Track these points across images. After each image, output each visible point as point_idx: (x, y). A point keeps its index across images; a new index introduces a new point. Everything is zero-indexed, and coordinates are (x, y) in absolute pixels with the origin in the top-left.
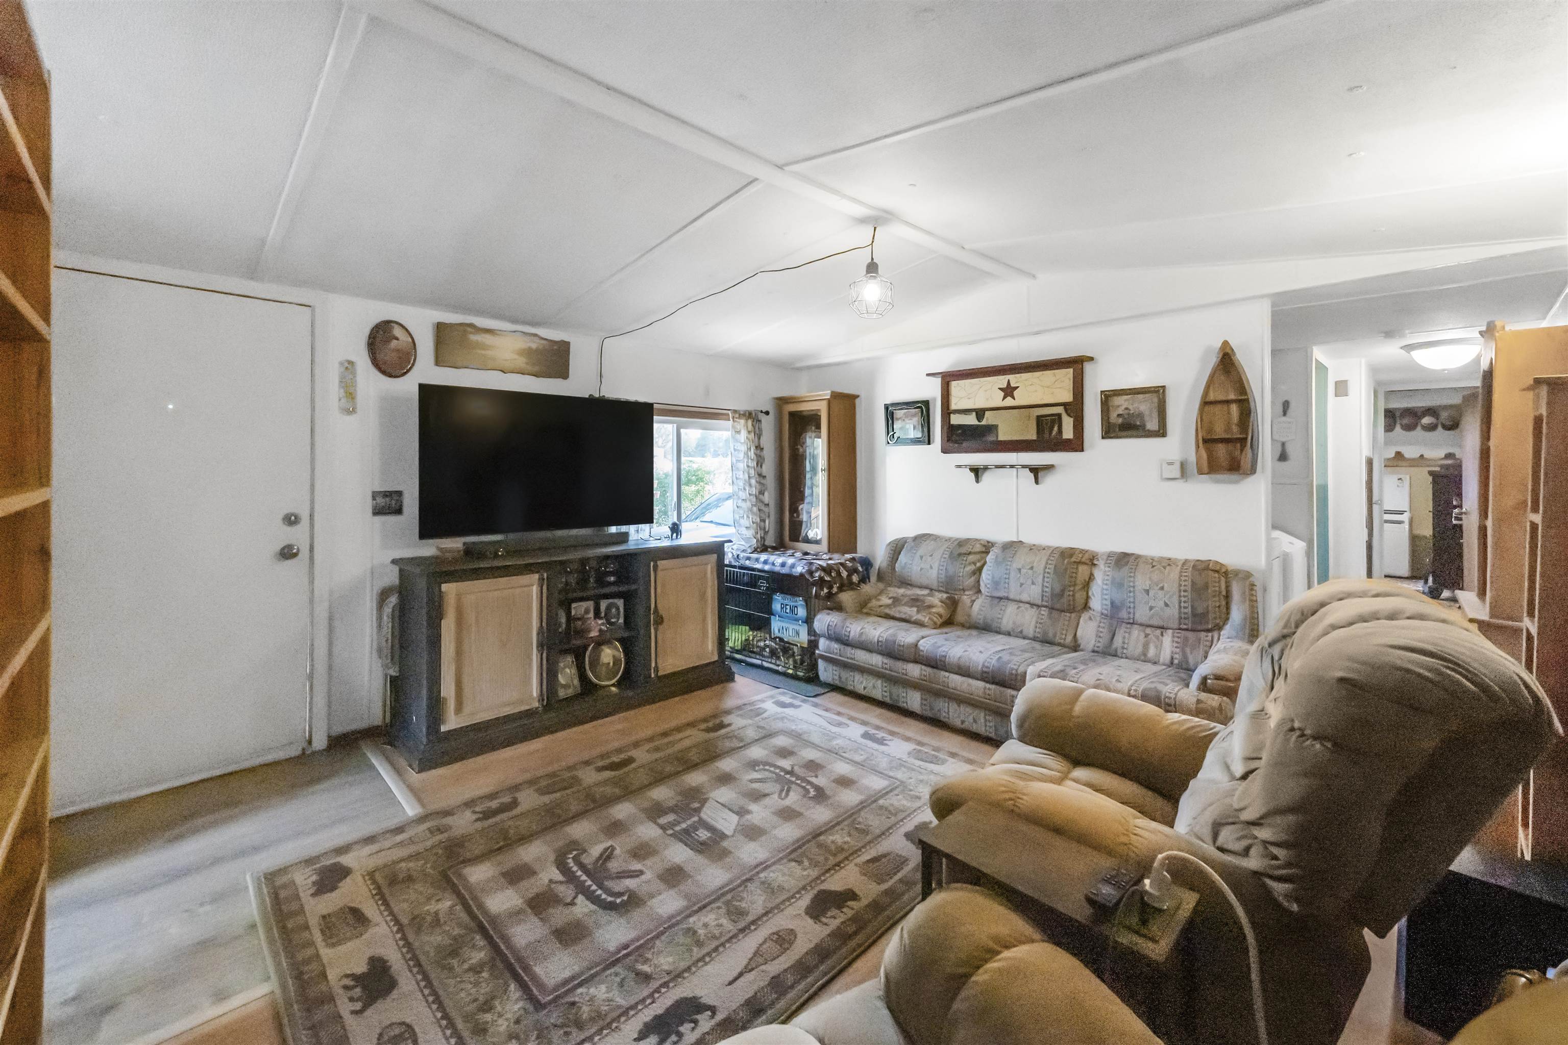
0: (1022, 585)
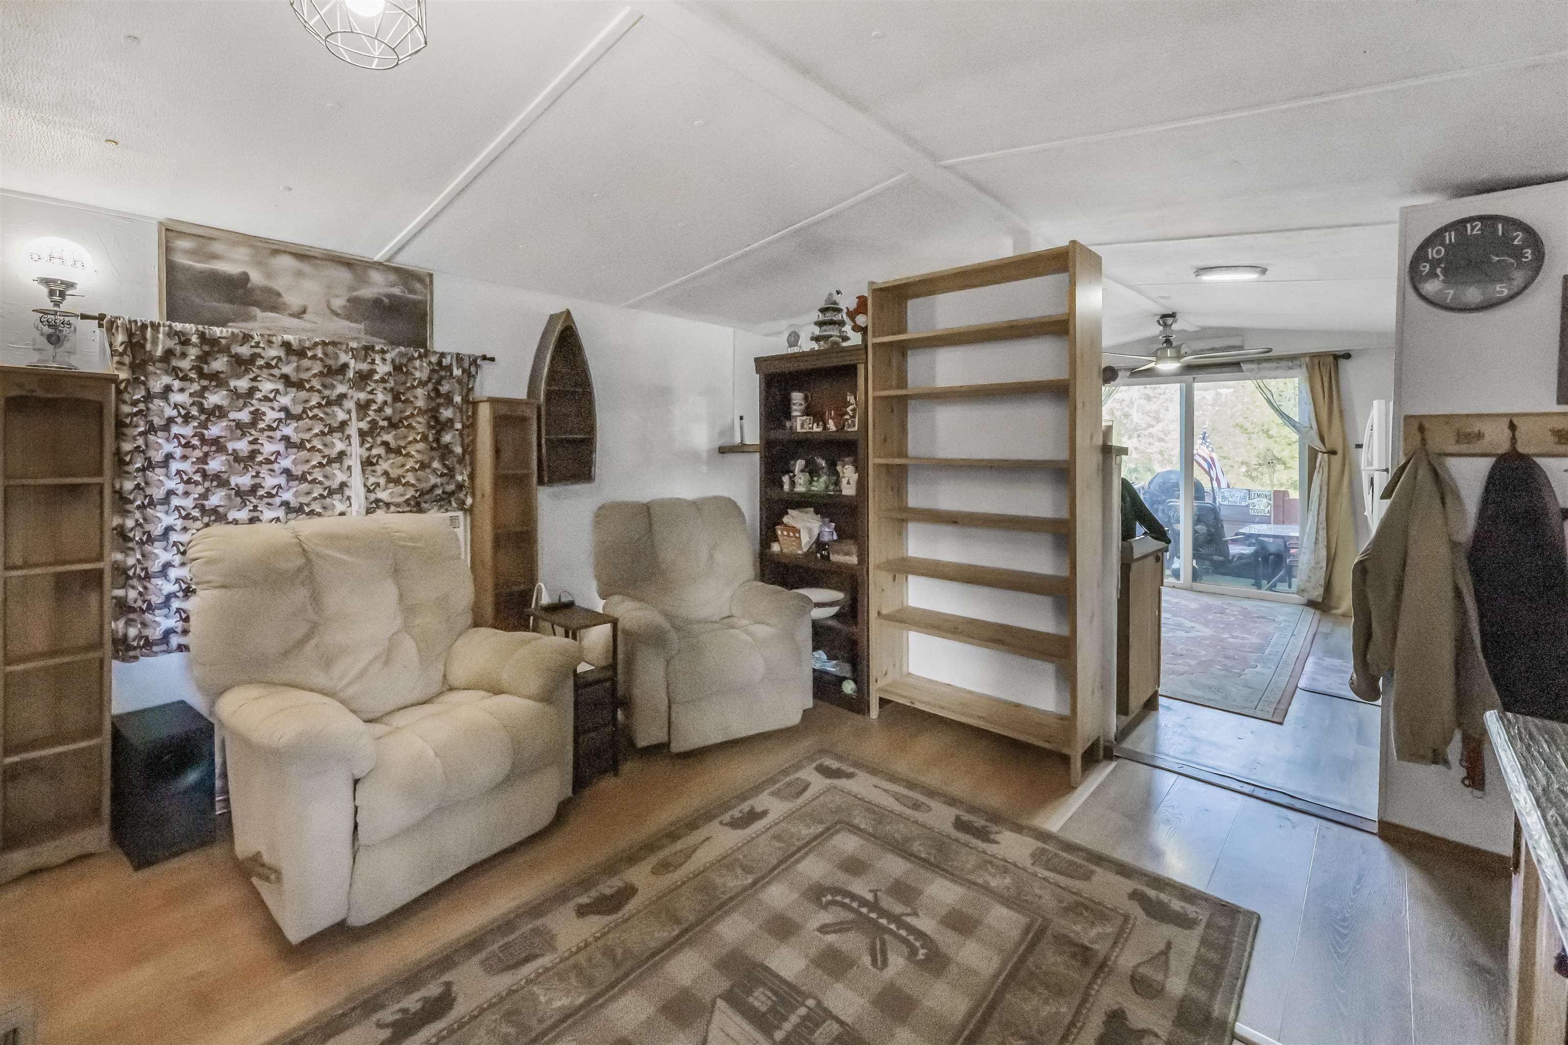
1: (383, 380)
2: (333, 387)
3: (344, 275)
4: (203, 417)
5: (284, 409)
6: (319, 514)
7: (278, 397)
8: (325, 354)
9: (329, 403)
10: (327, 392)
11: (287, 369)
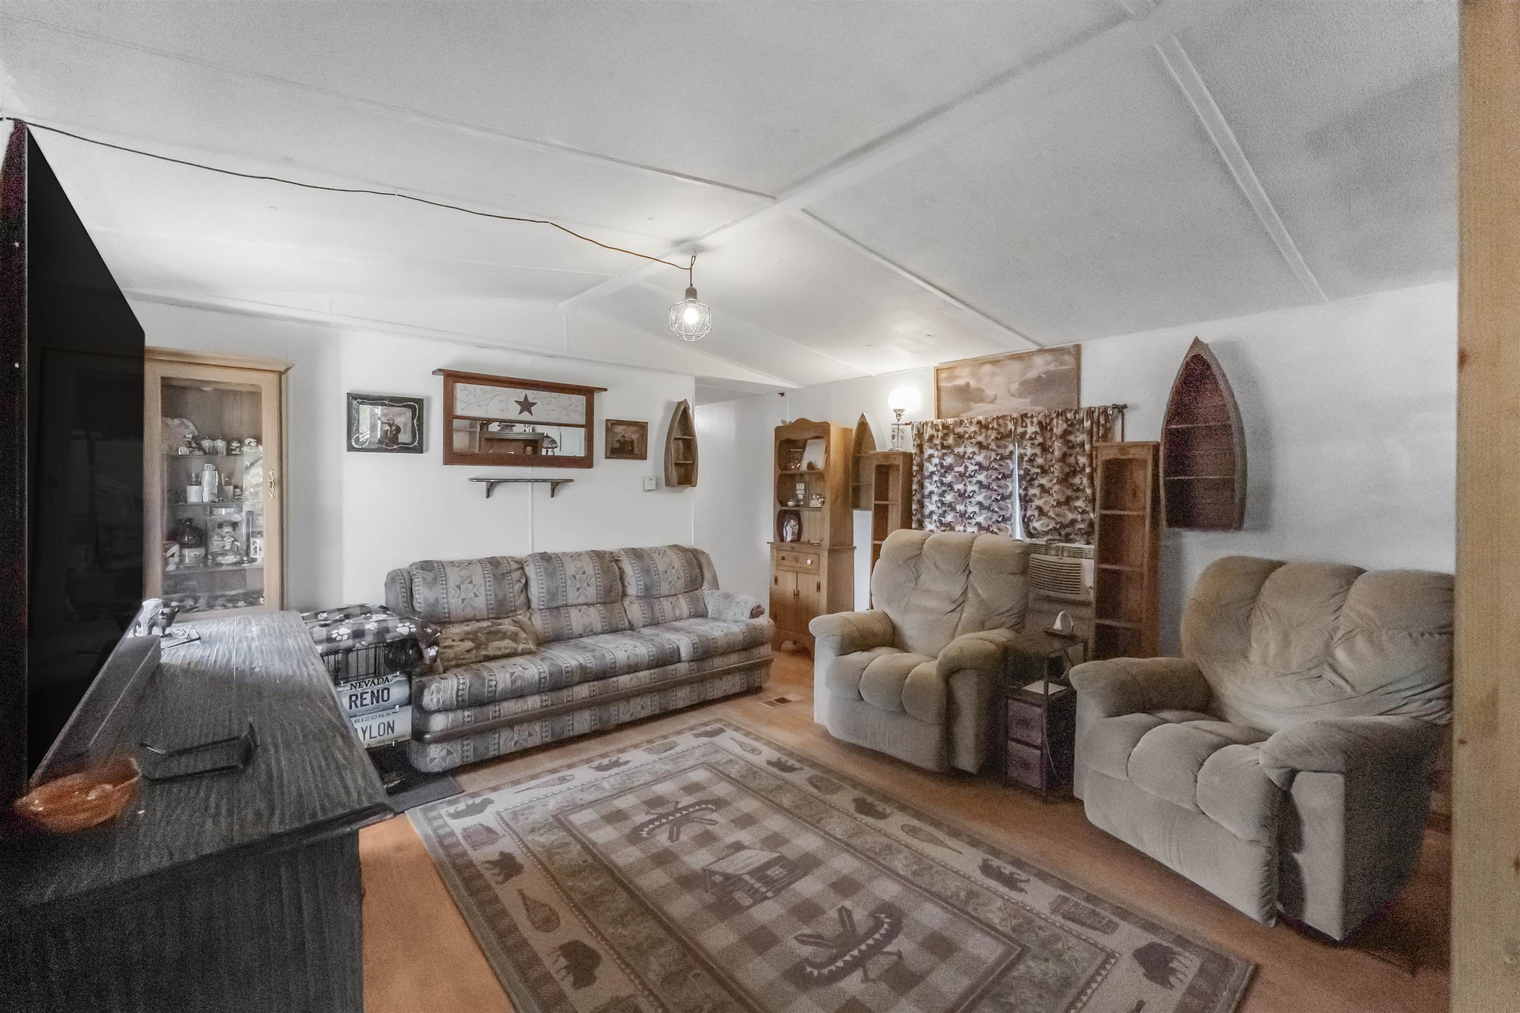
0: (578, 589)
1: (1031, 439)
2: (1006, 447)
3: (1017, 366)
4: (943, 471)
5: (979, 464)
6: (995, 533)
7: (975, 457)
8: (999, 425)
9: (1003, 458)
10: (1000, 451)
11: (980, 438)
